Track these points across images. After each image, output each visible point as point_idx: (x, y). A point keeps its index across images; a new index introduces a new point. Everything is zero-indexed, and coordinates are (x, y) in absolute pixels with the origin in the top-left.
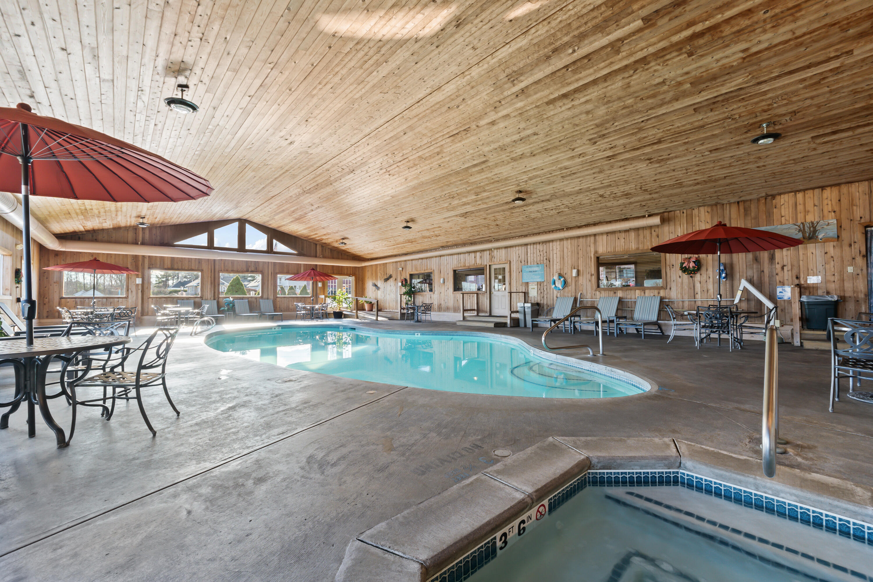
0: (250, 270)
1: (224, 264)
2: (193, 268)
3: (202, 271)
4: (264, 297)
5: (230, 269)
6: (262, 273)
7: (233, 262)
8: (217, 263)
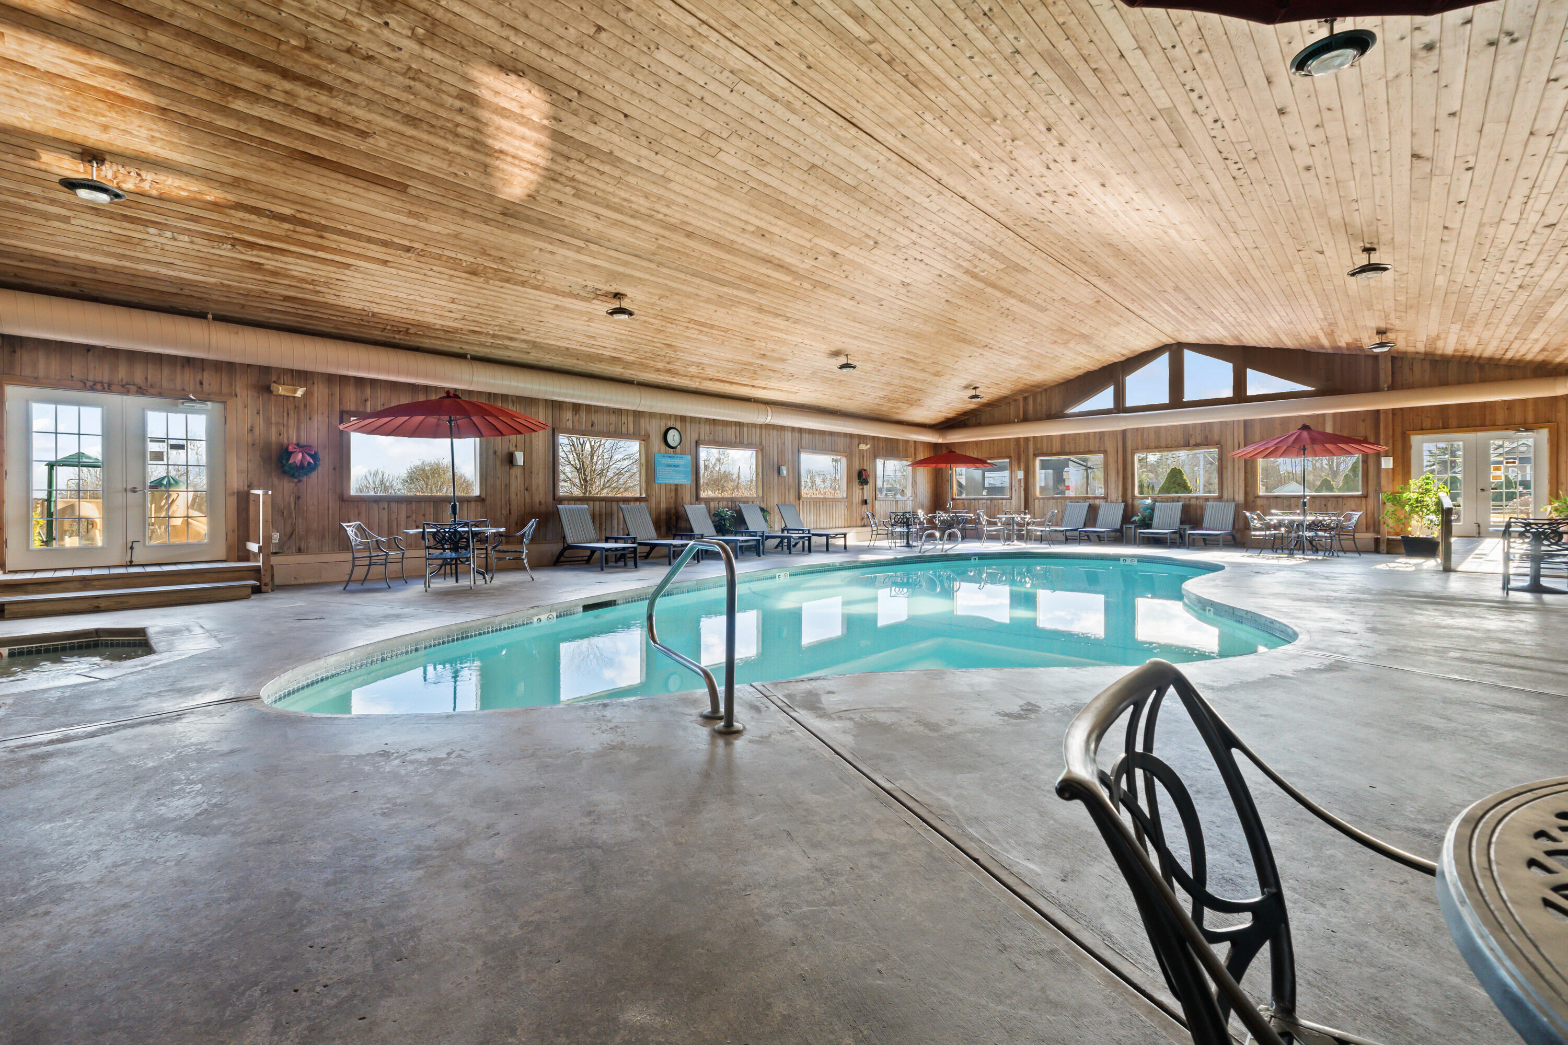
0: (1192, 443)
1: (1142, 436)
2: (1092, 448)
3: (1105, 452)
4: (1225, 496)
5: (1153, 445)
6: (1218, 444)
7: (1158, 430)
8: (1129, 436)
